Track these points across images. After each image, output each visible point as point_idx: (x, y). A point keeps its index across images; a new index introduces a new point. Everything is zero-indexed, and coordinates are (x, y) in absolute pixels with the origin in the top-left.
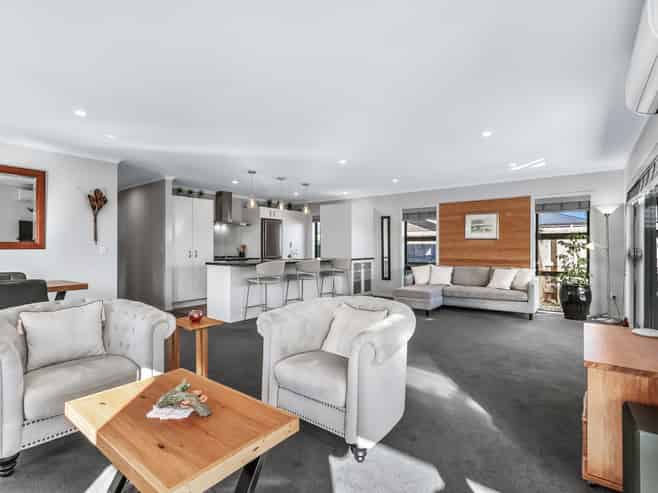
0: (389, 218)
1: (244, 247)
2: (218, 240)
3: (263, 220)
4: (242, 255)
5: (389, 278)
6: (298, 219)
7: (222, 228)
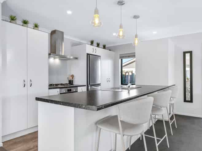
0: (191, 52)
1: (73, 76)
2: (51, 70)
3: (88, 54)
4: (71, 82)
5: (191, 101)
6: (109, 57)
7: (55, 61)
